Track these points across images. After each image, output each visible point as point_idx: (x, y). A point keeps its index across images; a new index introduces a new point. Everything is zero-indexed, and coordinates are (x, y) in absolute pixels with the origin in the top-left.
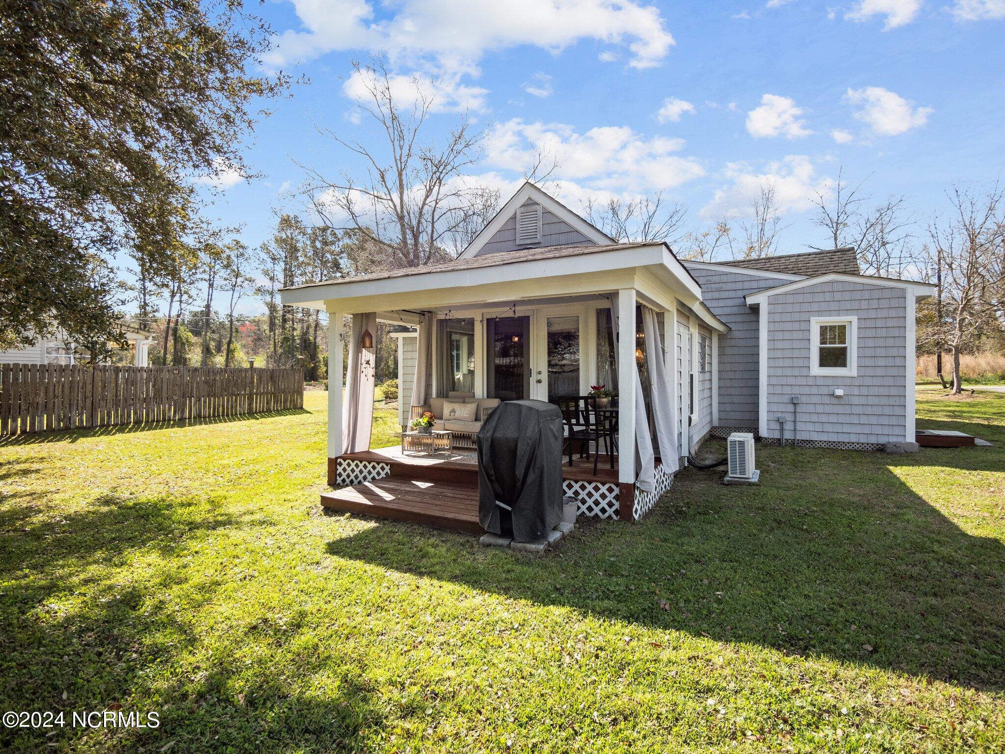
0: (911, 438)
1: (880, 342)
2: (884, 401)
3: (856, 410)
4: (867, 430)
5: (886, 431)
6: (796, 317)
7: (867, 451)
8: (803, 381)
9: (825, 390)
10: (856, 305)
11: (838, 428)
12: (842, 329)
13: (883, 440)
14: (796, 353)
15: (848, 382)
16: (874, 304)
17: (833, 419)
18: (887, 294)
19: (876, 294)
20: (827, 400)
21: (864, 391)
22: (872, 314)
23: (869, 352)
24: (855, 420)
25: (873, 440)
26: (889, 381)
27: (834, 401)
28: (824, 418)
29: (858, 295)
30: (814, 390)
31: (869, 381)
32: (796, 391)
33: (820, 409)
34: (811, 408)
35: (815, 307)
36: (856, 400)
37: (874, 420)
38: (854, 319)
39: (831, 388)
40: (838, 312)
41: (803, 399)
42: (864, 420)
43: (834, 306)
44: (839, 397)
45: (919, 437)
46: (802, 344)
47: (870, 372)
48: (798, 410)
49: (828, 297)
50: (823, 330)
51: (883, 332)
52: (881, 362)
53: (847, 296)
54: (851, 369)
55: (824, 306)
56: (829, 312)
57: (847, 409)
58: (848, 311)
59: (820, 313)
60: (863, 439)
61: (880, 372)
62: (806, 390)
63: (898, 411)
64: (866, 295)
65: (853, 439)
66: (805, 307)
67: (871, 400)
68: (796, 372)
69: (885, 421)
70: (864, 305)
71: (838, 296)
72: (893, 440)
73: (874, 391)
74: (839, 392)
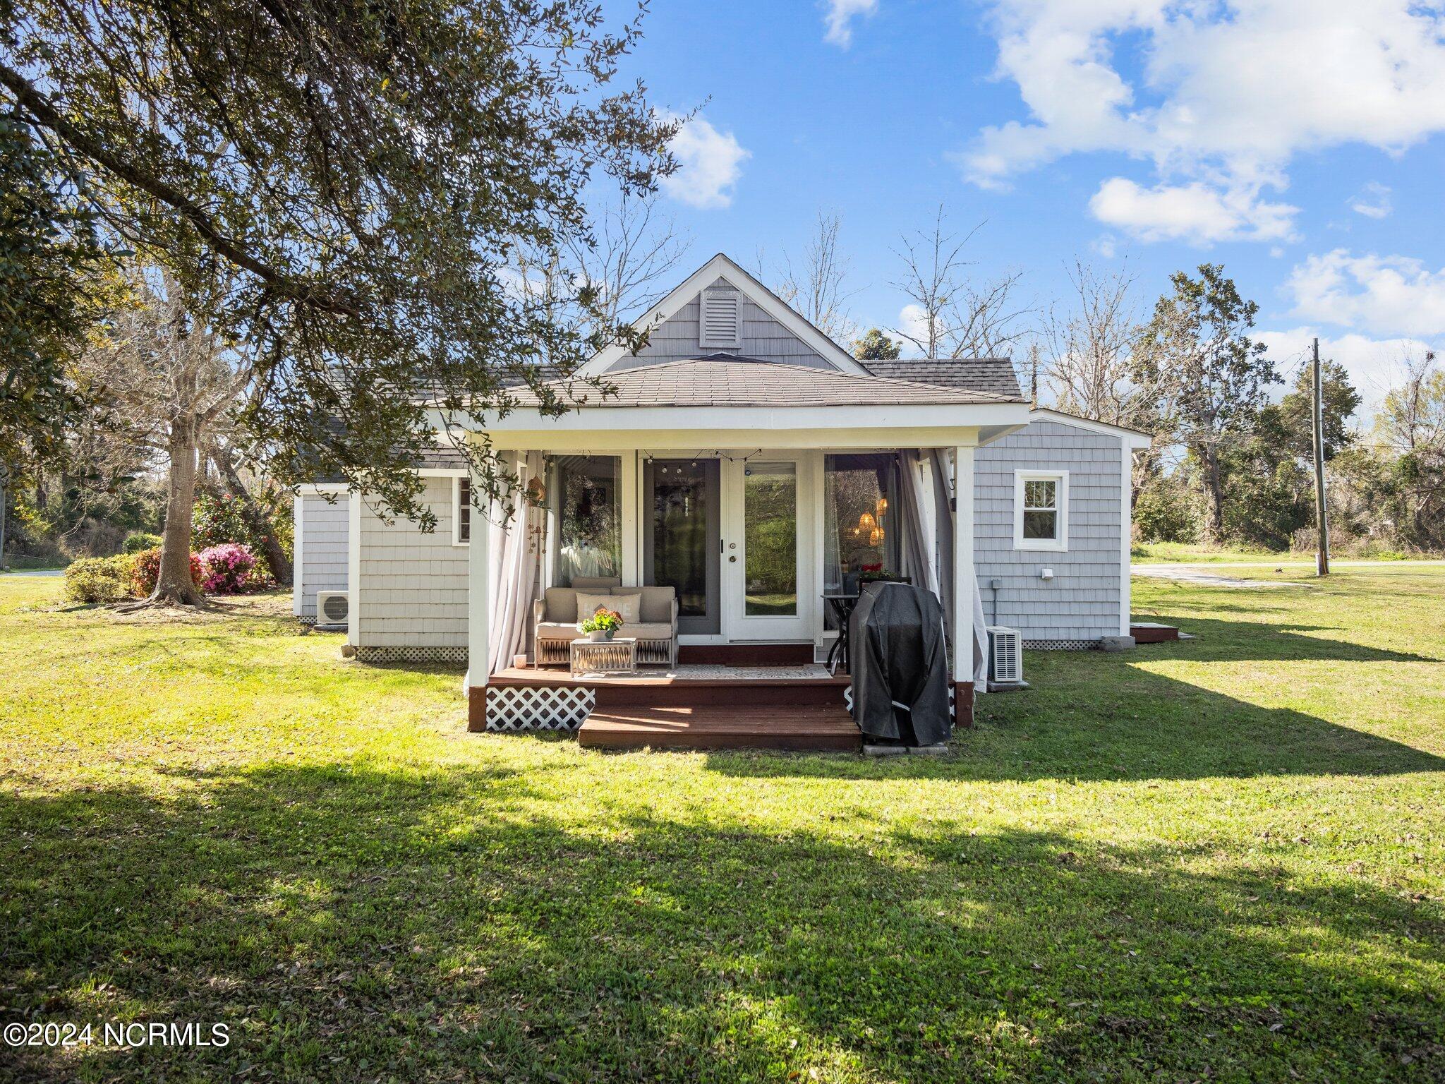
0: (1125, 632)
1: (1093, 507)
2: (1097, 583)
3: (1067, 596)
4: (1077, 623)
5: (1100, 622)
6: (997, 467)
7: (1078, 651)
8: (1004, 558)
9: (1031, 571)
10: (1066, 455)
11: (1045, 622)
12: (1051, 486)
13: (1096, 635)
14: (997, 519)
15: (1057, 559)
16: (1087, 455)
17: (1040, 609)
18: (1101, 443)
19: (1090, 443)
20: (1033, 583)
21: (1076, 571)
22: (1085, 468)
23: (1082, 519)
24: (1065, 610)
25: (1084, 635)
26: (1102, 558)
27: (1042, 585)
28: (1029, 609)
29: (1069, 442)
30: (1018, 570)
31: (1080, 558)
32: (996, 571)
33: (1025, 596)
34: (1014, 596)
35: (1020, 455)
36: (1066, 584)
37: (1085, 609)
38: (1065, 473)
39: (1038, 567)
40: (1048, 463)
41: (1006, 583)
42: (1075, 609)
43: (1042, 455)
44: (1047, 579)
45: (1133, 631)
46: (1004, 506)
47: (1081, 545)
48: (998, 599)
49: (1036, 442)
50: (1029, 487)
51: (1096, 494)
52: (1094, 532)
53: (1057, 442)
54: (1060, 543)
55: (1030, 455)
56: (1036, 463)
57: (1055, 596)
58: (1058, 463)
59: (1026, 463)
60: (1074, 636)
61: (1093, 545)
62: (1009, 570)
63: (1111, 596)
64: (1079, 443)
65: (1063, 635)
66: (1008, 455)
67: (1084, 583)
68: (996, 545)
69: (1097, 609)
70: (1077, 456)
71: (1047, 442)
72: (1107, 634)
73: (1087, 570)
74: (1048, 573)
